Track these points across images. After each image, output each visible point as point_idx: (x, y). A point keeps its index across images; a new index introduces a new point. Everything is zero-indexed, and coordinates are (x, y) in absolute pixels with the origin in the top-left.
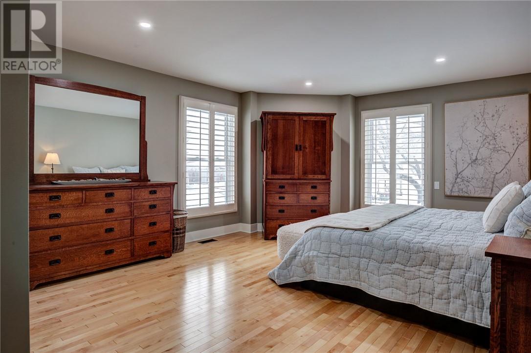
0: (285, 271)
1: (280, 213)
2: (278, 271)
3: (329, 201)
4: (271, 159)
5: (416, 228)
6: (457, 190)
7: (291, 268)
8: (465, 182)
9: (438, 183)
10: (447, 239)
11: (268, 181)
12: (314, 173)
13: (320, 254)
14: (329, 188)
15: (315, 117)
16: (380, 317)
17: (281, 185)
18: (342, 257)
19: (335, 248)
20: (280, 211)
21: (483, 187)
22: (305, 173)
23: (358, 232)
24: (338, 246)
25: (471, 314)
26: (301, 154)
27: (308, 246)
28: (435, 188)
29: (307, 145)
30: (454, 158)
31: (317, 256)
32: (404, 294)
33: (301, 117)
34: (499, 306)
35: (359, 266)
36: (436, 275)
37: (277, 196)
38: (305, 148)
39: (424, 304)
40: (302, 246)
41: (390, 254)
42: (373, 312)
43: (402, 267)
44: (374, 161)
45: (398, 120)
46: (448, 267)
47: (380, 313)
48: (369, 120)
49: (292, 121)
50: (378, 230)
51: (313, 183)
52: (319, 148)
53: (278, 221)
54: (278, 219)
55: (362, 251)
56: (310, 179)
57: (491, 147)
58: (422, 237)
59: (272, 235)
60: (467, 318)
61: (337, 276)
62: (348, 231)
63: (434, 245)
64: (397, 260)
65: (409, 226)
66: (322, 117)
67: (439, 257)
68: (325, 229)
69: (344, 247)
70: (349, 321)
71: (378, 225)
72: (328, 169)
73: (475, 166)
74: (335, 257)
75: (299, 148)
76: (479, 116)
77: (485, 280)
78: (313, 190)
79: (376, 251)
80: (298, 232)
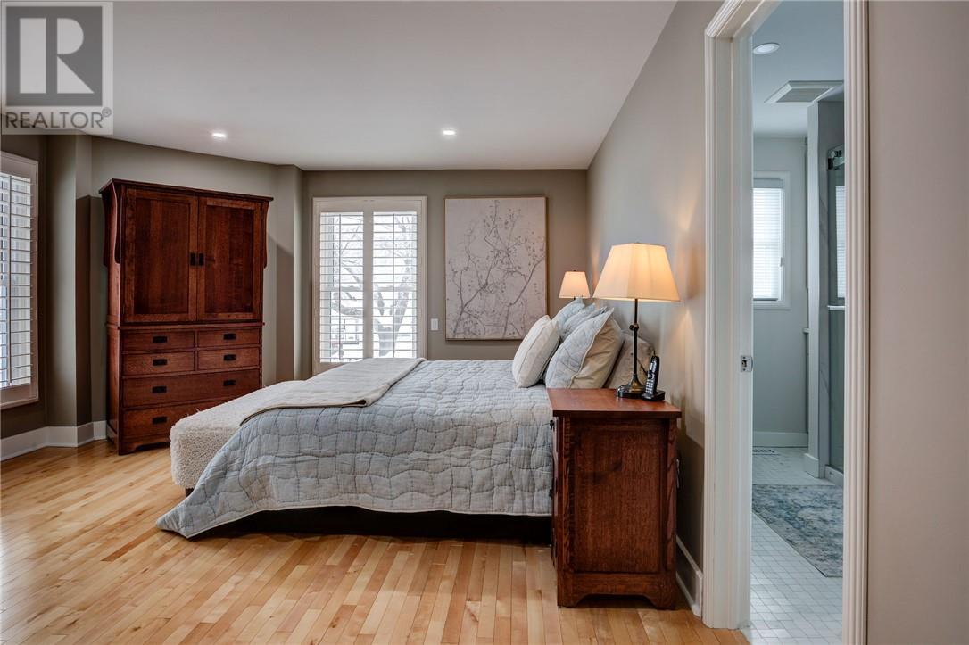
0: (203, 506)
1: (157, 395)
2: (187, 510)
3: (260, 361)
4: (133, 282)
5: (432, 392)
6: (462, 331)
7: (217, 498)
8: (473, 319)
9: (436, 320)
10: (481, 403)
11: (127, 328)
12: (230, 310)
13: (279, 460)
14: (260, 337)
15: (231, 201)
16: (392, 544)
17: (157, 335)
18: (323, 456)
19: (309, 444)
20: (156, 390)
21: (495, 325)
22: (211, 309)
23: (347, 409)
24: (315, 439)
25: (521, 502)
26: (203, 272)
27: (252, 448)
28: (432, 329)
29: (215, 255)
30: (458, 282)
31: (275, 465)
32: (429, 497)
33: (203, 198)
34: (567, 479)
35: (354, 466)
36: (474, 457)
37: (150, 359)
38: (211, 259)
39: (459, 504)
40: (239, 451)
41: (405, 437)
42: (378, 540)
43: (425, 455)
44: (336, 286)
45: (376, 219)
46: (489, 443)
47: (390, 538)
48: (327, 214)
49: (182, 205)
50: (379, 402)
51: (228, 329)
52: (240, 261)
53: (152, 411)
54: (151, 406)
55: (359, 442)
56: (223, 322)
57: (504, 267)
58: (446, 405)
59: (138, 441)
60: (515, 510)
61: (315, 492)
62: (330, 411)
63: (467, 414)
64: (417, 445)
65: (422, 390)
66: (246, 203)
67: (476, 431)
68: (284, 411)
69: (324, 439)
70: (345, 565)
71: (378, 395)
72: (258, 302)
73: (485, 294)
74: (309, 460)
75: (197, 260)
76: (489, 221)
77: (535, 451)
78: (229, 343)
79: (382, 437)
80: (220, 425)
